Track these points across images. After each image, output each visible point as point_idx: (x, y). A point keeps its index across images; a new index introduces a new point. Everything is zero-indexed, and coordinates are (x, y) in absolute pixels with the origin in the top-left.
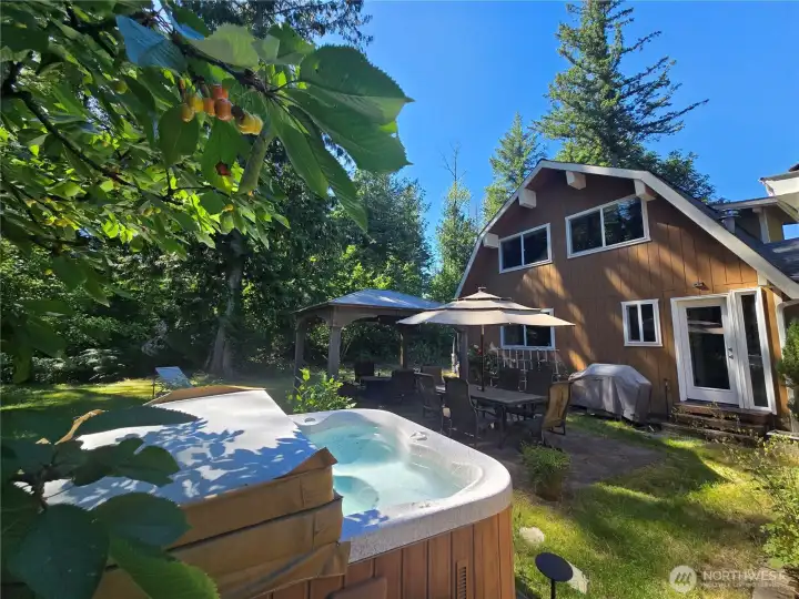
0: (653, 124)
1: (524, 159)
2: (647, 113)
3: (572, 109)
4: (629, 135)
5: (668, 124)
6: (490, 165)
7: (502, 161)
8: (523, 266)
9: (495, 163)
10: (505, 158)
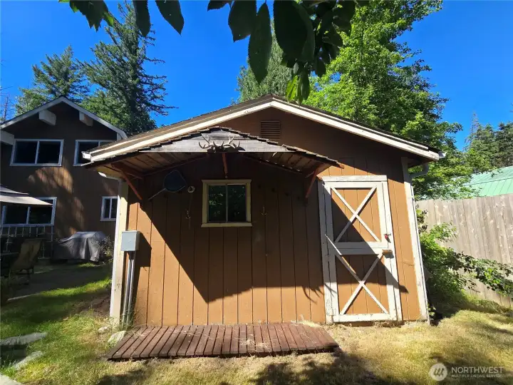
0: (155, 106)
1: (69, 83)
2: (152, 99)
3: (110, 71)
4: (143, 105)
5: (163, 110)
6: (33, 73)
7: (47, 74)
8: (36, 164)
9: (38, 73)
10: (51, 74)
